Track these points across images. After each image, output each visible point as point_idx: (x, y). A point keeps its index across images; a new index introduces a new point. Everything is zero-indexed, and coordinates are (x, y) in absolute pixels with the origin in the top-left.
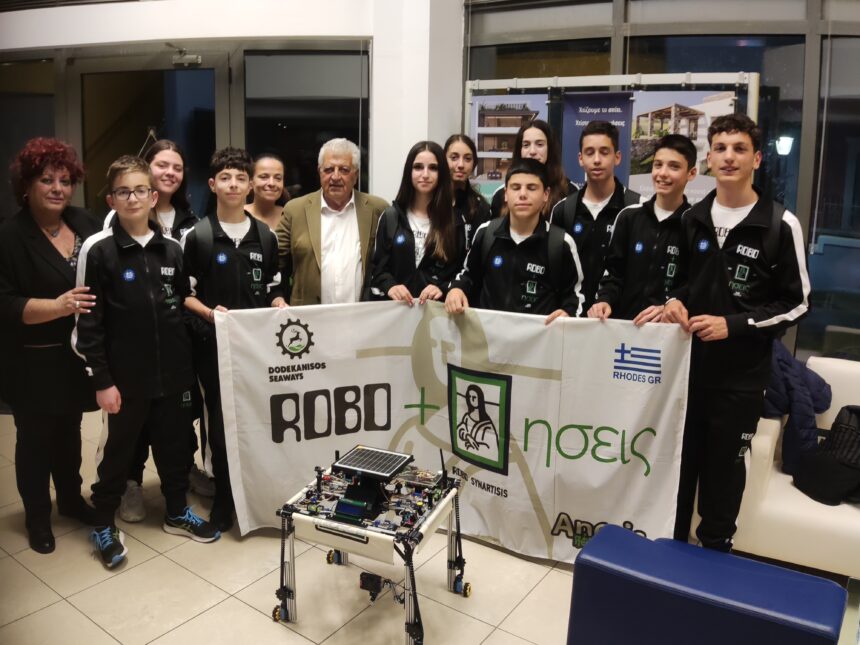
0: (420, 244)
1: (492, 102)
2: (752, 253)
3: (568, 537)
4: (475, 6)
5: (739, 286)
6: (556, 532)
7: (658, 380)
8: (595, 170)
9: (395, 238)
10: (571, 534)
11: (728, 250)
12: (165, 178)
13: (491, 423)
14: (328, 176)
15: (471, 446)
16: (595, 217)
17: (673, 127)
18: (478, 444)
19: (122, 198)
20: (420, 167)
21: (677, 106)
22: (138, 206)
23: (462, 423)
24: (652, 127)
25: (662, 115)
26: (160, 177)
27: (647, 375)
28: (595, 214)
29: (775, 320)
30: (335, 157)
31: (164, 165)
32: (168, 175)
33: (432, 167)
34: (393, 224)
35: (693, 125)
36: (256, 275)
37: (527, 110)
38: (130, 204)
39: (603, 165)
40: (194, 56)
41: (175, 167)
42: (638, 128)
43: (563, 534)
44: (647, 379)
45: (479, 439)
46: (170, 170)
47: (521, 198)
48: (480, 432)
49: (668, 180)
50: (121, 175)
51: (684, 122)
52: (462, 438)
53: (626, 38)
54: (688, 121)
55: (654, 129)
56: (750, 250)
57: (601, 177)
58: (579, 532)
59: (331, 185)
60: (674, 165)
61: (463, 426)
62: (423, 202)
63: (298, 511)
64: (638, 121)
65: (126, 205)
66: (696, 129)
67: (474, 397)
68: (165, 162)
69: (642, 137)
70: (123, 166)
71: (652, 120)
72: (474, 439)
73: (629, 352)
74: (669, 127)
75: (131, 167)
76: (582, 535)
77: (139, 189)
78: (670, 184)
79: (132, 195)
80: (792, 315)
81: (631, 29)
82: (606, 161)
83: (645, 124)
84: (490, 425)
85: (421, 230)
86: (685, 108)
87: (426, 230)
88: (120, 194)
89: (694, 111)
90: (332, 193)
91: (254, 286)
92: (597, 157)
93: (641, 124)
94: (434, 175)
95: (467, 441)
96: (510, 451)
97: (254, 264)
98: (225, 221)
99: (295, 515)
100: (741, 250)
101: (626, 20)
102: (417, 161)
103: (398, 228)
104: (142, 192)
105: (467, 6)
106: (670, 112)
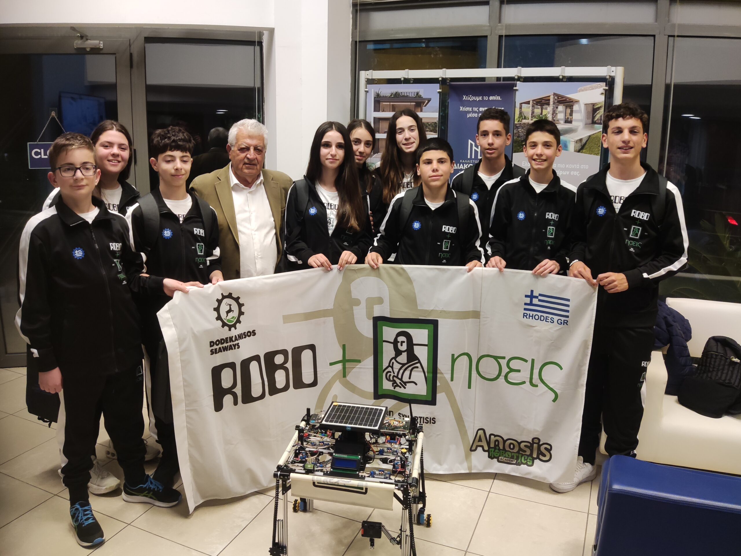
0: (332, 215)
1: (387, 90)
2: (644, 216)
3: (484, 451)
4: (362, 4)
5: (633, 244)
6: (474, 448)
7: (566, 323)
8: (488, 149)
9: (307, 210)
10: (486, 448)
11: (623, 214)
12: (111, 158)
13: (419, 362)
14: (243, 155)
15: (397, 386)
16: (489, 188)
17: (551, 112)
18: (405, 383)
19: (68, 175)
20: (328, 145)
21: (555, 94)
22: (84, 183)
23: (389, 366)
24: (533, 112)
25: (542, 102)
26: (106, 157)
27: (556, 318)
28: (489, 185)
29: (662, 272)
30: (250, 137)
31: (109, 145)
32: (114, 155)
33: (339, 146)
34: (304, 197)
35: (569, 111)
36: (200, 249)
37: (420, 97)
38: (76, 180)
39: (495, 146)
40: (97, 42)
41: (121, 146)
42: (521, 113)
43: (480, 449)
44: (555, 321)
45: (406, 378)
46: (115, 150)
47: (433, 171)
48: (407, 373)
49: (544, 158)
50: (67, 151)
51: (561, 108)
52: (389, 380)
53: (500, 37)
54: (564, 107)
55: (535, 114)
56: (642, 214)
57: (493, 155)
58: (492, 445)
59: (245, 164)
60: (546, 145)
61: (390, 369)
62: (330, 177)
63: (294, 471)
64: (521, 108)
65: (72, 181)
66: (571, 114)
67: (402, 342)
68: (109, 142)
69: (524, 121)
70: (67, 142)
71: (533, 106)
72: (401, 379)
73: (537, 297)
74: (548, 112)
75: (77, 144)
76: (495, 448)
77: (84, 166)
78: (545, 160)
79: (78, 171)
80: (675, 266)
81: (506, 29)
82: (498, 142)
83: (527, 110)
84: (418, 365)
85: (331, 202)
86: (562, 97)
87: (336, 202)
88: (65, 171)
89: (570, 99)
90: (246, 171)
91: (198, 260)
92: (490, 139)
93: (523, 110)
94: (340, 153)
95: (394, 382)
96: (438, 384)
97: (197, 238)
98: (168, 198)
99: (292, 475)
100: (635, 213)
101: (500, 21)
102: (325, 140)
103: (309, 200)
104: (87, 169)
105: (355, 5)
106: (549, 100)
